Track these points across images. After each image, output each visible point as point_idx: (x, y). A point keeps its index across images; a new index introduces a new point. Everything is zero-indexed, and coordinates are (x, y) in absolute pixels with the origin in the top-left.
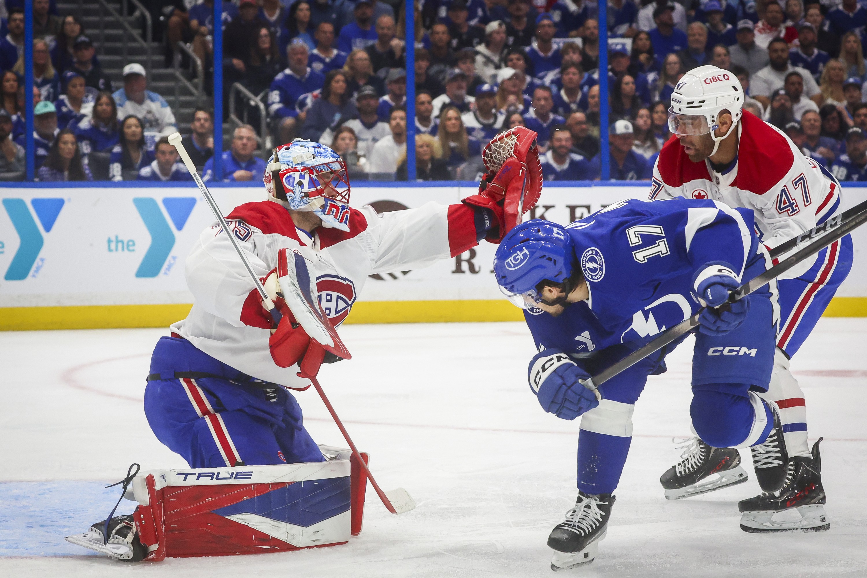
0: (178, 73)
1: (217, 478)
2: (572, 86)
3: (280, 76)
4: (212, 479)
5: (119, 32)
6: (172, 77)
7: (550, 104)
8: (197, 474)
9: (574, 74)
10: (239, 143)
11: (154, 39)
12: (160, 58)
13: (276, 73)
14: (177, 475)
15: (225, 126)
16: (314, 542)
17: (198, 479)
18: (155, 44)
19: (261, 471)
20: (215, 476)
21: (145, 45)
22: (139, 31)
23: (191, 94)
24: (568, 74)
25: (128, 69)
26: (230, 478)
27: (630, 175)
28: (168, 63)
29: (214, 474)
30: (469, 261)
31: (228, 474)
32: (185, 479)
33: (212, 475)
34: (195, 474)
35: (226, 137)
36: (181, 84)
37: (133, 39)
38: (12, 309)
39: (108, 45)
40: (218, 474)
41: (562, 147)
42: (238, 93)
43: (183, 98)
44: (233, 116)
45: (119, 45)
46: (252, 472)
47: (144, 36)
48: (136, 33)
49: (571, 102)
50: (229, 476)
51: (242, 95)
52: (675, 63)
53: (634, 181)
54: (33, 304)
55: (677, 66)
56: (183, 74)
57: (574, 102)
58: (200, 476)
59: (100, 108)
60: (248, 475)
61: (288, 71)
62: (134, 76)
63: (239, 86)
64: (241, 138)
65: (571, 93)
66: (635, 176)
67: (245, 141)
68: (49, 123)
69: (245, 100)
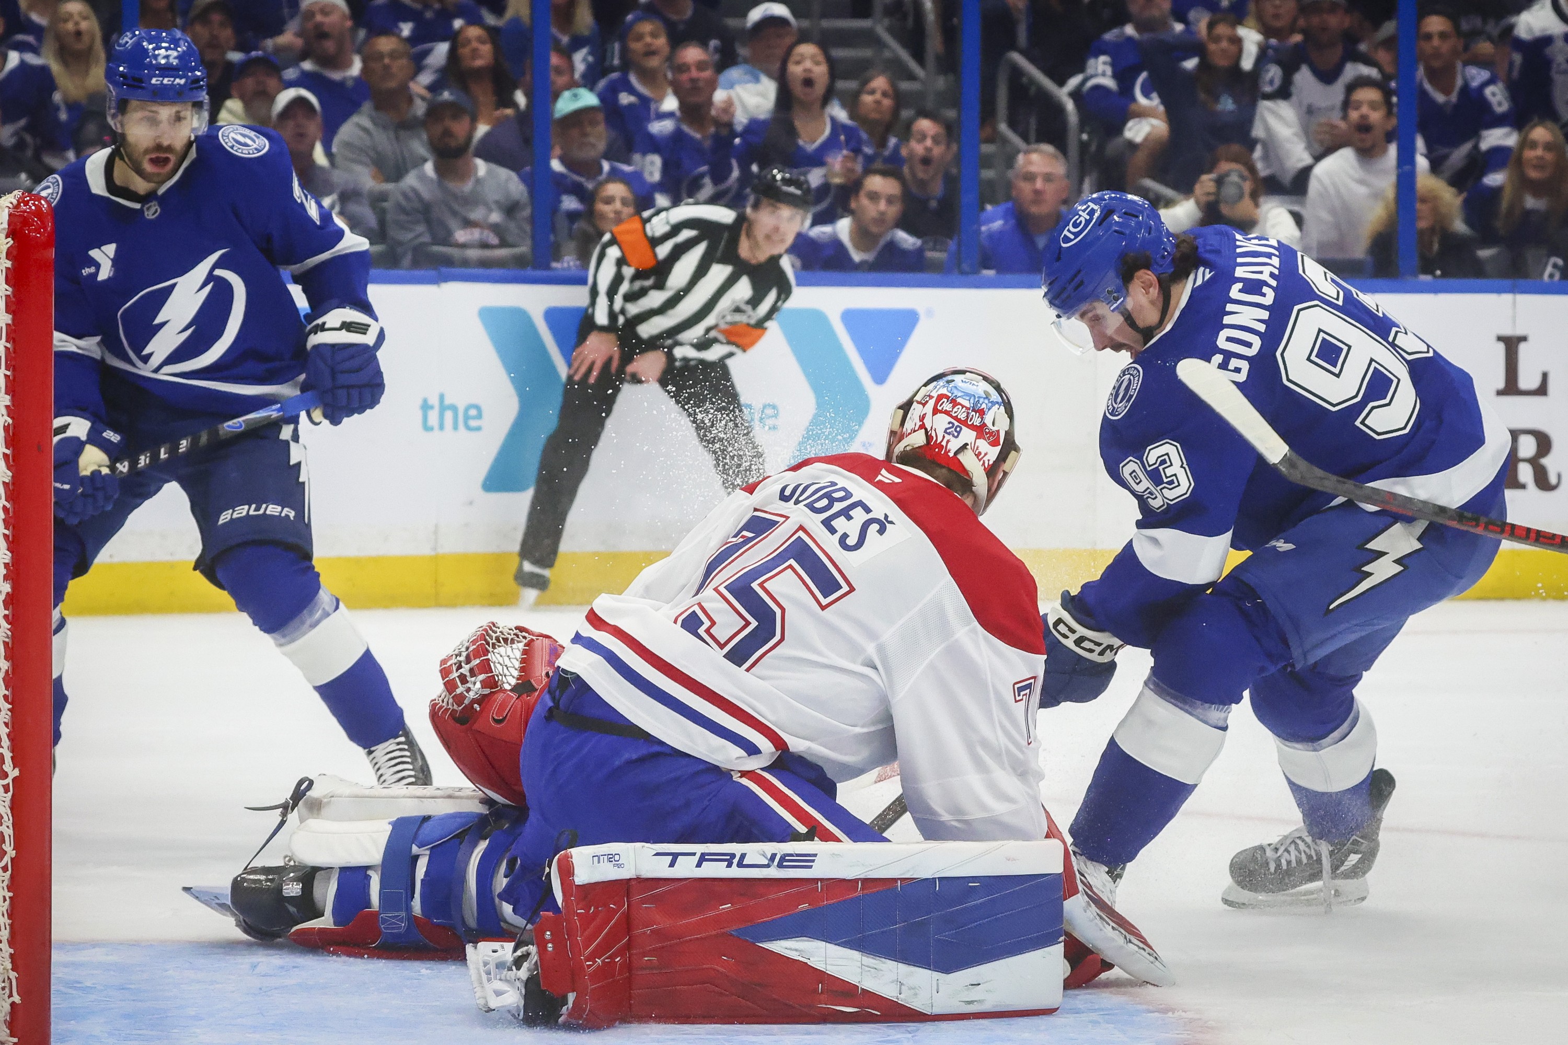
0: (881, 31)
1: (740, 865)
3: (1112, 35)
4: (729, 866)
6: (869, 38)
8: (698, 856)
10: (1026, 188)
14: (655, 855)
16: (968, 1006)
17: (699, 865)
19: (836, 853)
20: (735, 861)
23: (911, 77)
25: (757, 14)
26: (768, 866)
29: (733, 856)
30: (1534, 462)
31: (762, 857)
32: (672, 865)
33: (729, 859)
34: (694, 854)
36: (887, 54)
40: (743, 856)
42: (1016, 72)
44: (1003, 127)
46: (815, 855)
50: (766, 862)
51: (1024, 80)
56: (891, 30)
58: (703, 858)
60: (807, 860)
63: (1018, 58)
64: (1030, 177)
67: (1039, 184)
68: (585, 135)
69: (1033, 90)
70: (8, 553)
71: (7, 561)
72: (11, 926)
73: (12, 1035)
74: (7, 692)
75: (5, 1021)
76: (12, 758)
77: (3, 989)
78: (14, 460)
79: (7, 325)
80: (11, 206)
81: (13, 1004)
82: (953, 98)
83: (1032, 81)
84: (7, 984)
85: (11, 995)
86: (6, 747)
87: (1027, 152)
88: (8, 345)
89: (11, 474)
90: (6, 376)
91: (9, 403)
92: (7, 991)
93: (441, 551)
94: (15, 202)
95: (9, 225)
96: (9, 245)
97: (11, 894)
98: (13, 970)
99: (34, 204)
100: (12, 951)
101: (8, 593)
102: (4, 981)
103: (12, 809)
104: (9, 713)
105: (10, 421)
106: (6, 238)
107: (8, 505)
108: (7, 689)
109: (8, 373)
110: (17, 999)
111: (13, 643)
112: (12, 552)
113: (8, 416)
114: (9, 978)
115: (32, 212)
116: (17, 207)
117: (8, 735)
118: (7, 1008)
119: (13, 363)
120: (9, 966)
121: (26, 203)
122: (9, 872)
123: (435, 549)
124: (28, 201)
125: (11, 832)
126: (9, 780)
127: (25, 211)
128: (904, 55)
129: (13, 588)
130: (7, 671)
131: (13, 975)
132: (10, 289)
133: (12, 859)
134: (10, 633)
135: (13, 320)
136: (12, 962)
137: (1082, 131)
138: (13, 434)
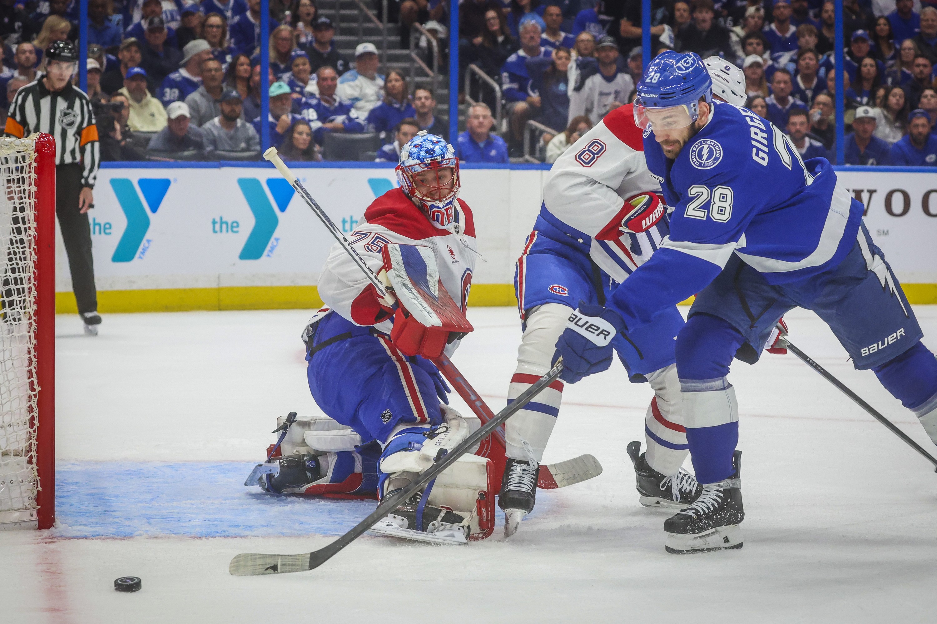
0: (414, 55)
2: (809, 72)
3: (512, 58)
5: (355, 12)
6: (408, 58)
7: (789, 88)
9: (810, 59)
10: (475, 122)
11: (390, 21)
12: (394, 38)
13: (510, 55)
15: (461, 107)
18: (390, 25)
21: (381, 25)
22: (375, 12)
23: (427, 75)
24: (804, 59)
25: (361, 49)
27: (871, 161)
28: (405, 44)
35: (461, 118)
36: (416, 65)
37: (369, 20)
38: (246, 288)
39: (344, 25)
41: (798, 131)
42: (473, 74)
43: (418, 79)
44: (468, 98)
45: (354, 25)
47: (379, 17)
48: (371, 13)
49: (807, 89)
51: (477, 77)
52: (910, 49)
53: (874, 167)
54: (268, 284)
55: (912, 52)
56: (418, 55)
57: (810, 89)
59: (389, 85)
61: (521, 53)
62: (367, 55)
63: (474, 67)
64: (477, 117)
65: (807, 79)
66: (875, 162)
67: (481, 119)
68: (283, 104)
69: (481, 82)
70: (35, 292)
71: (35, 296)
72: (38, 456)
73: (38, 505)
74: (35, 354)
75: (35, 498)
76: (37, 382)
77: (34, 484)
78: (38, 252)
79: (35, 192)
80: (36, 139)
81: (38, 491)
82: (446, 85)
83: (480, 77)
84: (35, 482)
85: (37, 487)
86: (35, 378)
87: (474, 106)
88: (36, 200)
89: (37, 257)
90: (34, 214)
91: (36, 226)
92: (36, 485)
93: (221, 286)
94: (38, 137)
95: (36, 147)
96: (36, 156)
97: (37, 443)
98: (38, 476)
99: (47, 138)
100: (38, 468)
101: (35, 310)
102: (34, 481)
103: (37, 405)
104: (36, 363)
105: (36, 234)
106: (35, 153)
107: (36, 271)
108: (35, 352)
109: (36, 213)
110: (40, 489)
111: (38, 332)
112: (37, 292)
113: (36, 232)
114: (36, 480)
115: (45, 142)
116: (40, 139)
117: (36, 372)
118: (36, 493)
119: (38, 208)
120: (37, 474)
121: (43, 138)
122: (36, 433)
123: (218, 285)
124: (44, 137)
125: (37, 415)
126: (36, 392)
127: (43, 141)
128: (424, 66)
129: (38, 307)
130: (35, 344)
131: (38, 478)
132: (36, 176)
133: (38, 427)
134: (36, 328)
135: (38, 189)
136: (38, 473)
137: (502, 99)
138: (38, 239)
